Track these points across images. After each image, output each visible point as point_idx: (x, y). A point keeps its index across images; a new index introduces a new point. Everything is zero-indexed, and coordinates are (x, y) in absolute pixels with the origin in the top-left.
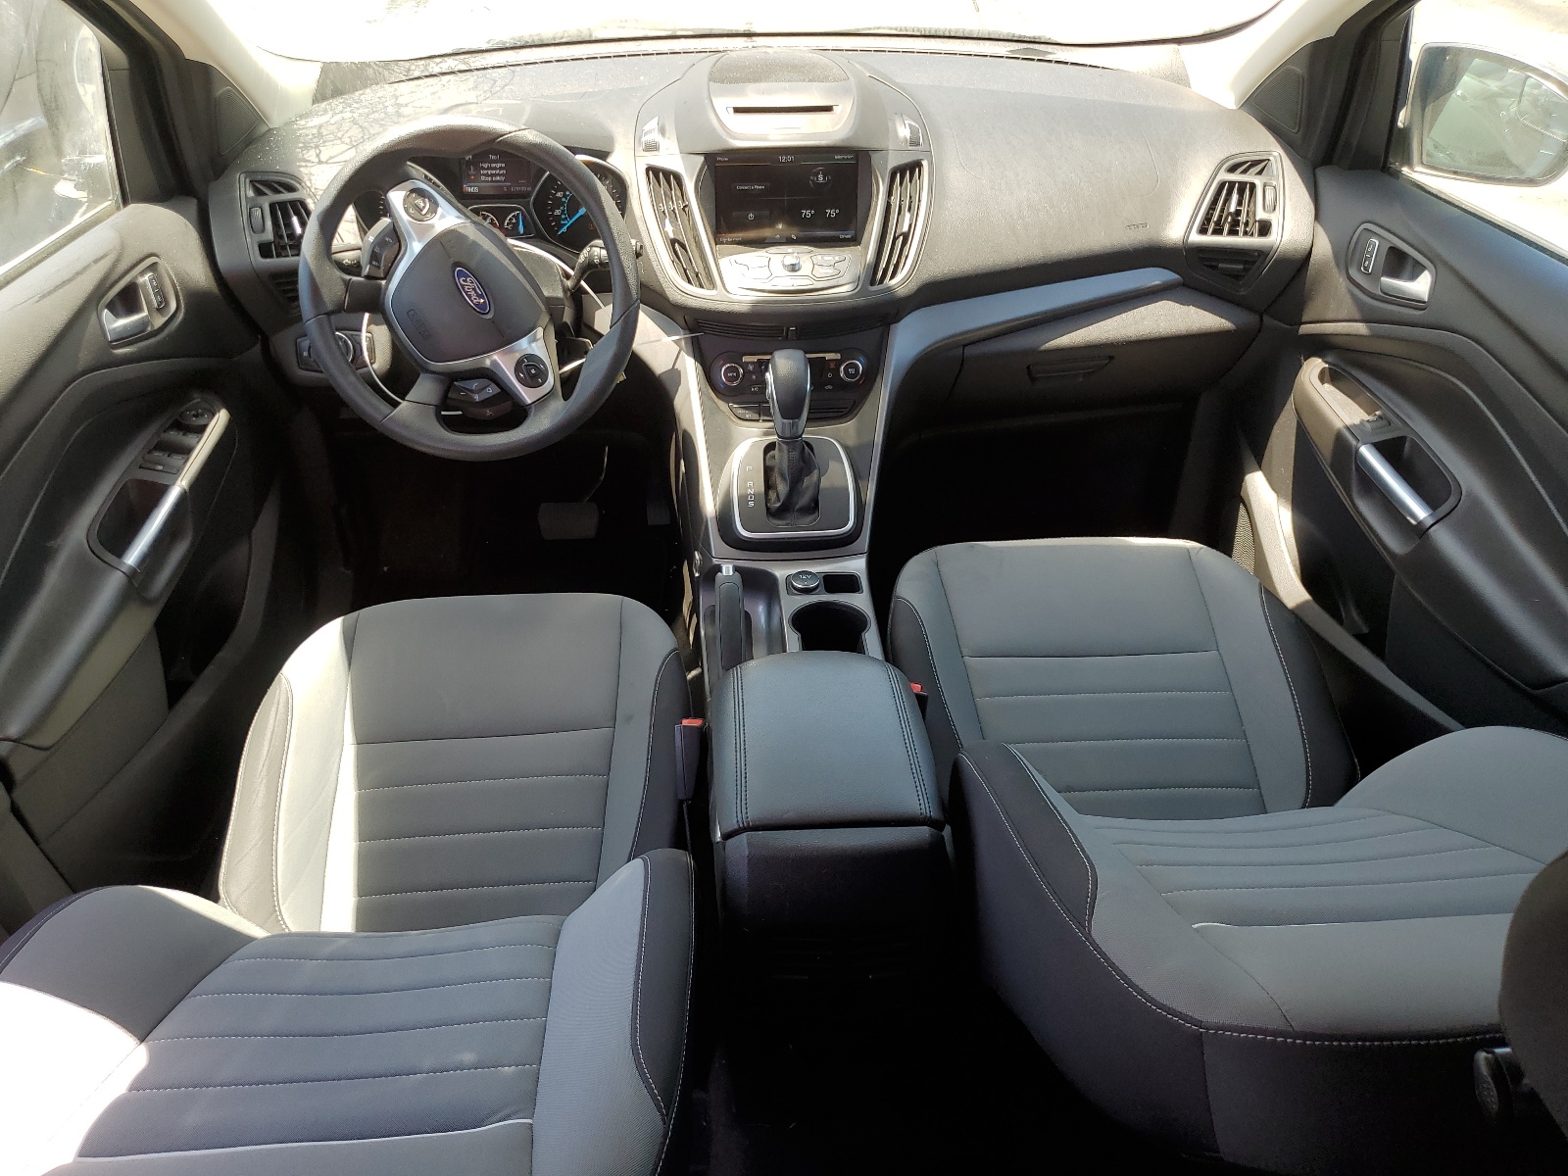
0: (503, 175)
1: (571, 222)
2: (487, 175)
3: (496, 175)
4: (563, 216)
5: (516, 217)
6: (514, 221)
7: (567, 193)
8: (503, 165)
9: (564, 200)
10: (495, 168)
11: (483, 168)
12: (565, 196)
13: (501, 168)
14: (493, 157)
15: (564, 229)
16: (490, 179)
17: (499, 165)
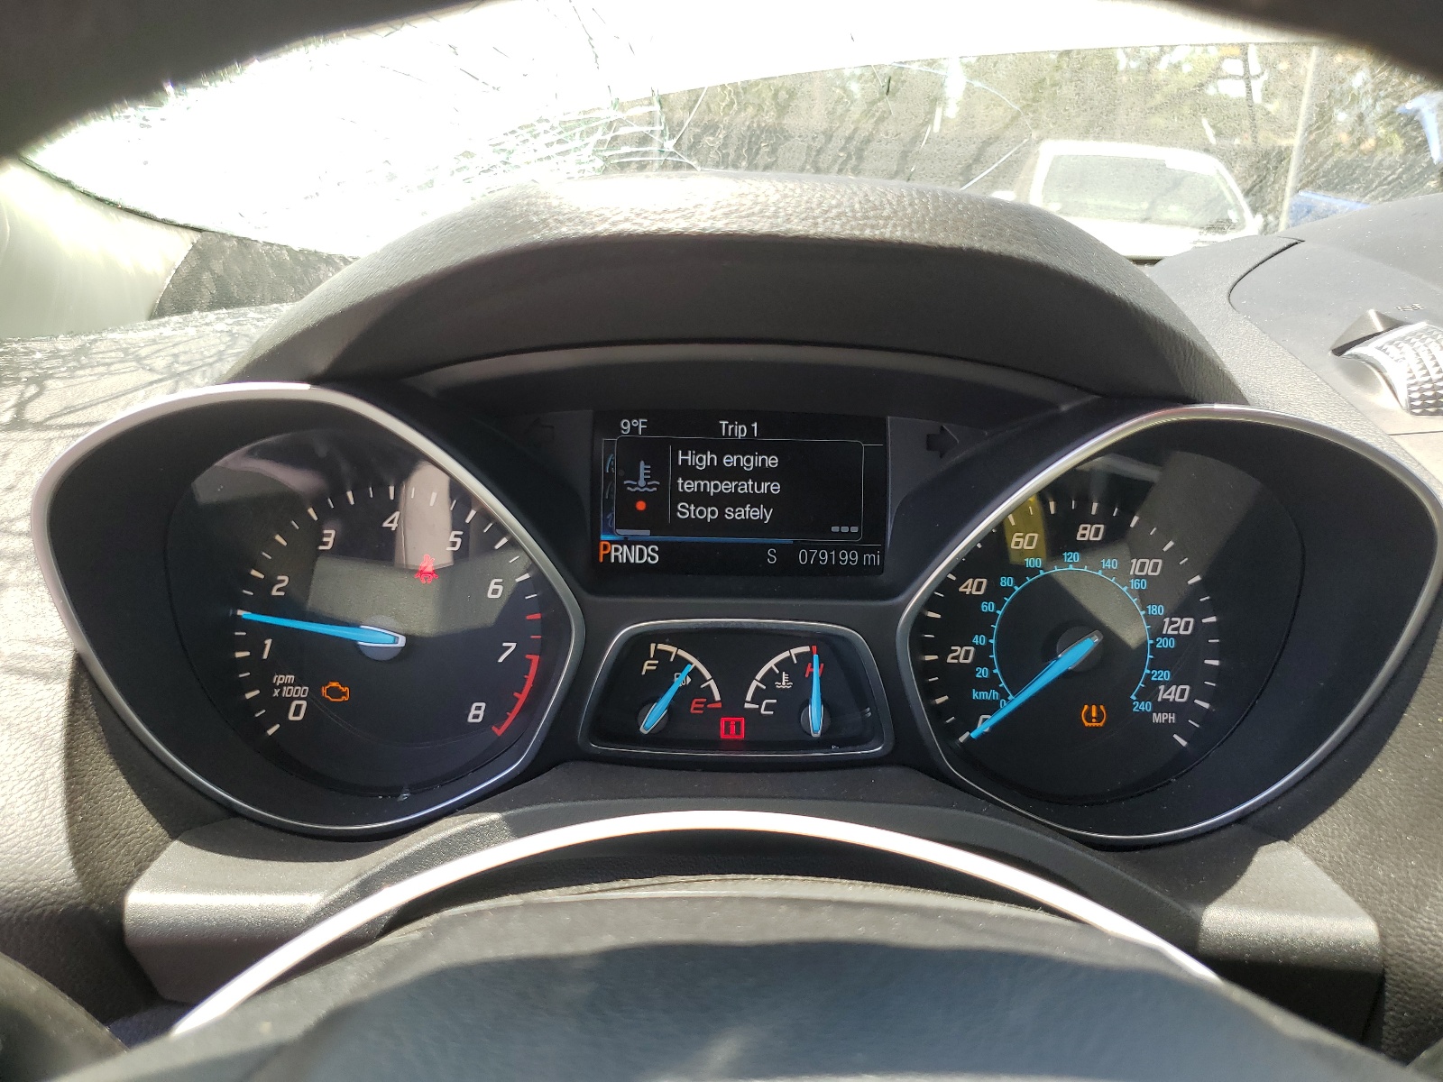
0: (767, 500)
1: (1016, 701)
2: (700, 499)
3: (737, 500)
4: (982, 673)
5: (797, 669)
6: (784, 683)
7: (1006, 582)
8: (772, 462)
9: (987, 607)
10: (737, 474)
11: (690, 473)
12: (995, 593)
13: (760, 474)
14: (740, 431)
15: (984, 725)
16: (709, 514)
17: (755, 461)
